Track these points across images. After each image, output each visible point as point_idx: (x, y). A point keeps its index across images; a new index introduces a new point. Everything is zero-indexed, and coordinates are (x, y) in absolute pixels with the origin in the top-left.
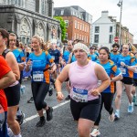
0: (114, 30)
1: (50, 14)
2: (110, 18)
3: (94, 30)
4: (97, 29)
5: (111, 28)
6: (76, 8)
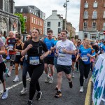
1: (12, 11)
2: (59, 15)
3: (46, 24)
5: (59, 23)
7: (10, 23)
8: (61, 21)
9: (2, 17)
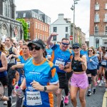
0: (69, 30)
3: (52, 30)
4: (55, 29)
5: (67, 28)
6: (37, 11)
7: (11, 29)
8: (68, 26)
9: (2, 22)
